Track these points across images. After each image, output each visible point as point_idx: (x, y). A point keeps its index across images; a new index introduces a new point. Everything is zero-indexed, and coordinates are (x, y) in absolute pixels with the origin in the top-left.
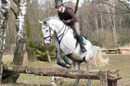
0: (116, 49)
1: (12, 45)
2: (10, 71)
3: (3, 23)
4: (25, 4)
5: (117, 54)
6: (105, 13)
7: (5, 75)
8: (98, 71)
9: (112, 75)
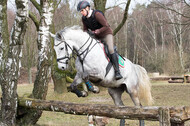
0: (183, 76)
1: (31, 69)
2: (28, 108)
3: (19, 37)
4: (51, 9)
5: (185, 84)
6: (167, 22)
7: (20, 114)
8: (157, 108)
9: (177, 115)
